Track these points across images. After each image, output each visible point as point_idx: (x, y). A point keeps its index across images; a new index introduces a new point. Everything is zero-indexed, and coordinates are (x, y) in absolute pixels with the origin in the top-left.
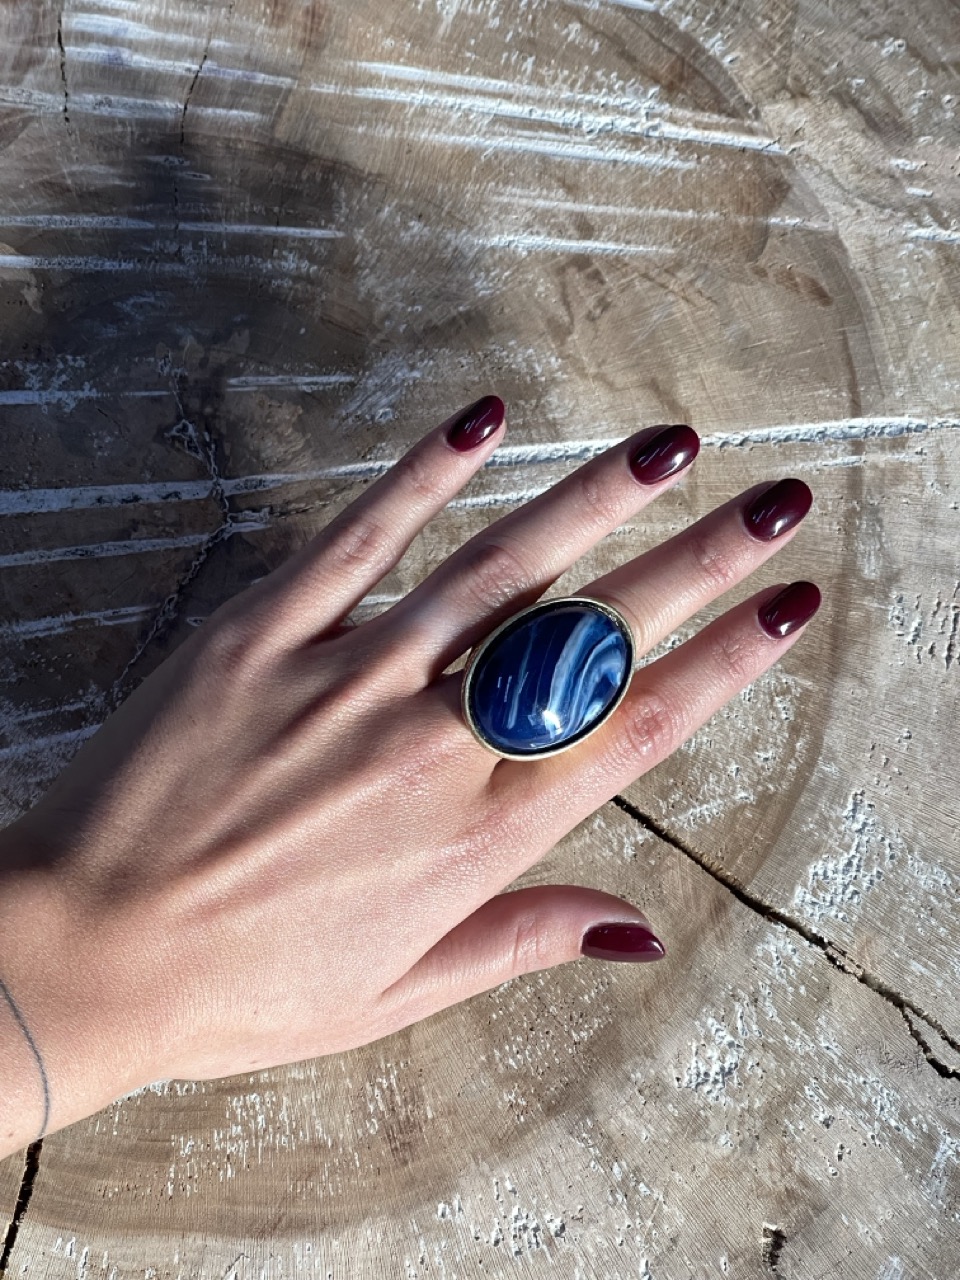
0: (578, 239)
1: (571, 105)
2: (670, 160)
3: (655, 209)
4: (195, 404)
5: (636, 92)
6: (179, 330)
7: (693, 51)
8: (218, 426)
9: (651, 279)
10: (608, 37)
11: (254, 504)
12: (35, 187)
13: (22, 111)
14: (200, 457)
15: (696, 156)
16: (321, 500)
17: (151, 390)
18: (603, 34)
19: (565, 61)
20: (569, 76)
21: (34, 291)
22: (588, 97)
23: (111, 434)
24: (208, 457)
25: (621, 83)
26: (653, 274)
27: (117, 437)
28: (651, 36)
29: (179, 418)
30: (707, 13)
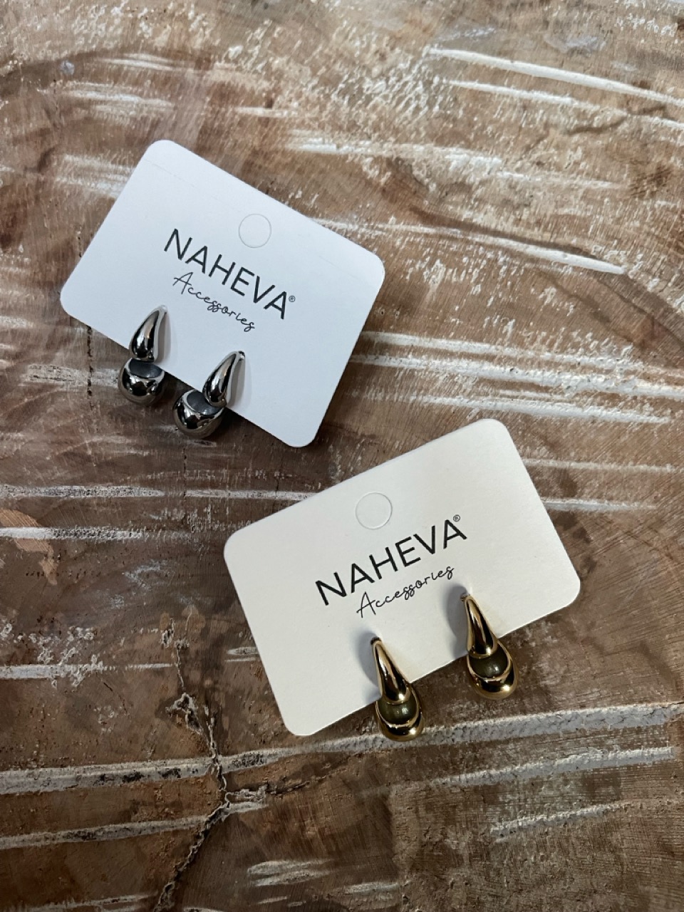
0: (562, 498)
1: (551, 364)
2: (646, 416)
3: (634, 465)
4: (195, 676)
5: (610, 352)
6: (182, 600)
7: (662, 310)
8: (217, 700)
9: (635, 537)
10: (581, 300)
11: (250, 782)
12: (59, 459)
13: (52, 386)
14: (199, 732)
15: (669, 411)
16: (317, 775)
17: (154, 663)
18: (577, 296)
19: (542, 323)
20: (547, 337)
21: (51, 562)
22: (567, 357)
23: (115, 709)
24: (208, 732)
25: (596, 342)
26: (636, 530)
27: (121, 713)
28: (622, 297)
29: (180, 692)
30: (673, 274)
